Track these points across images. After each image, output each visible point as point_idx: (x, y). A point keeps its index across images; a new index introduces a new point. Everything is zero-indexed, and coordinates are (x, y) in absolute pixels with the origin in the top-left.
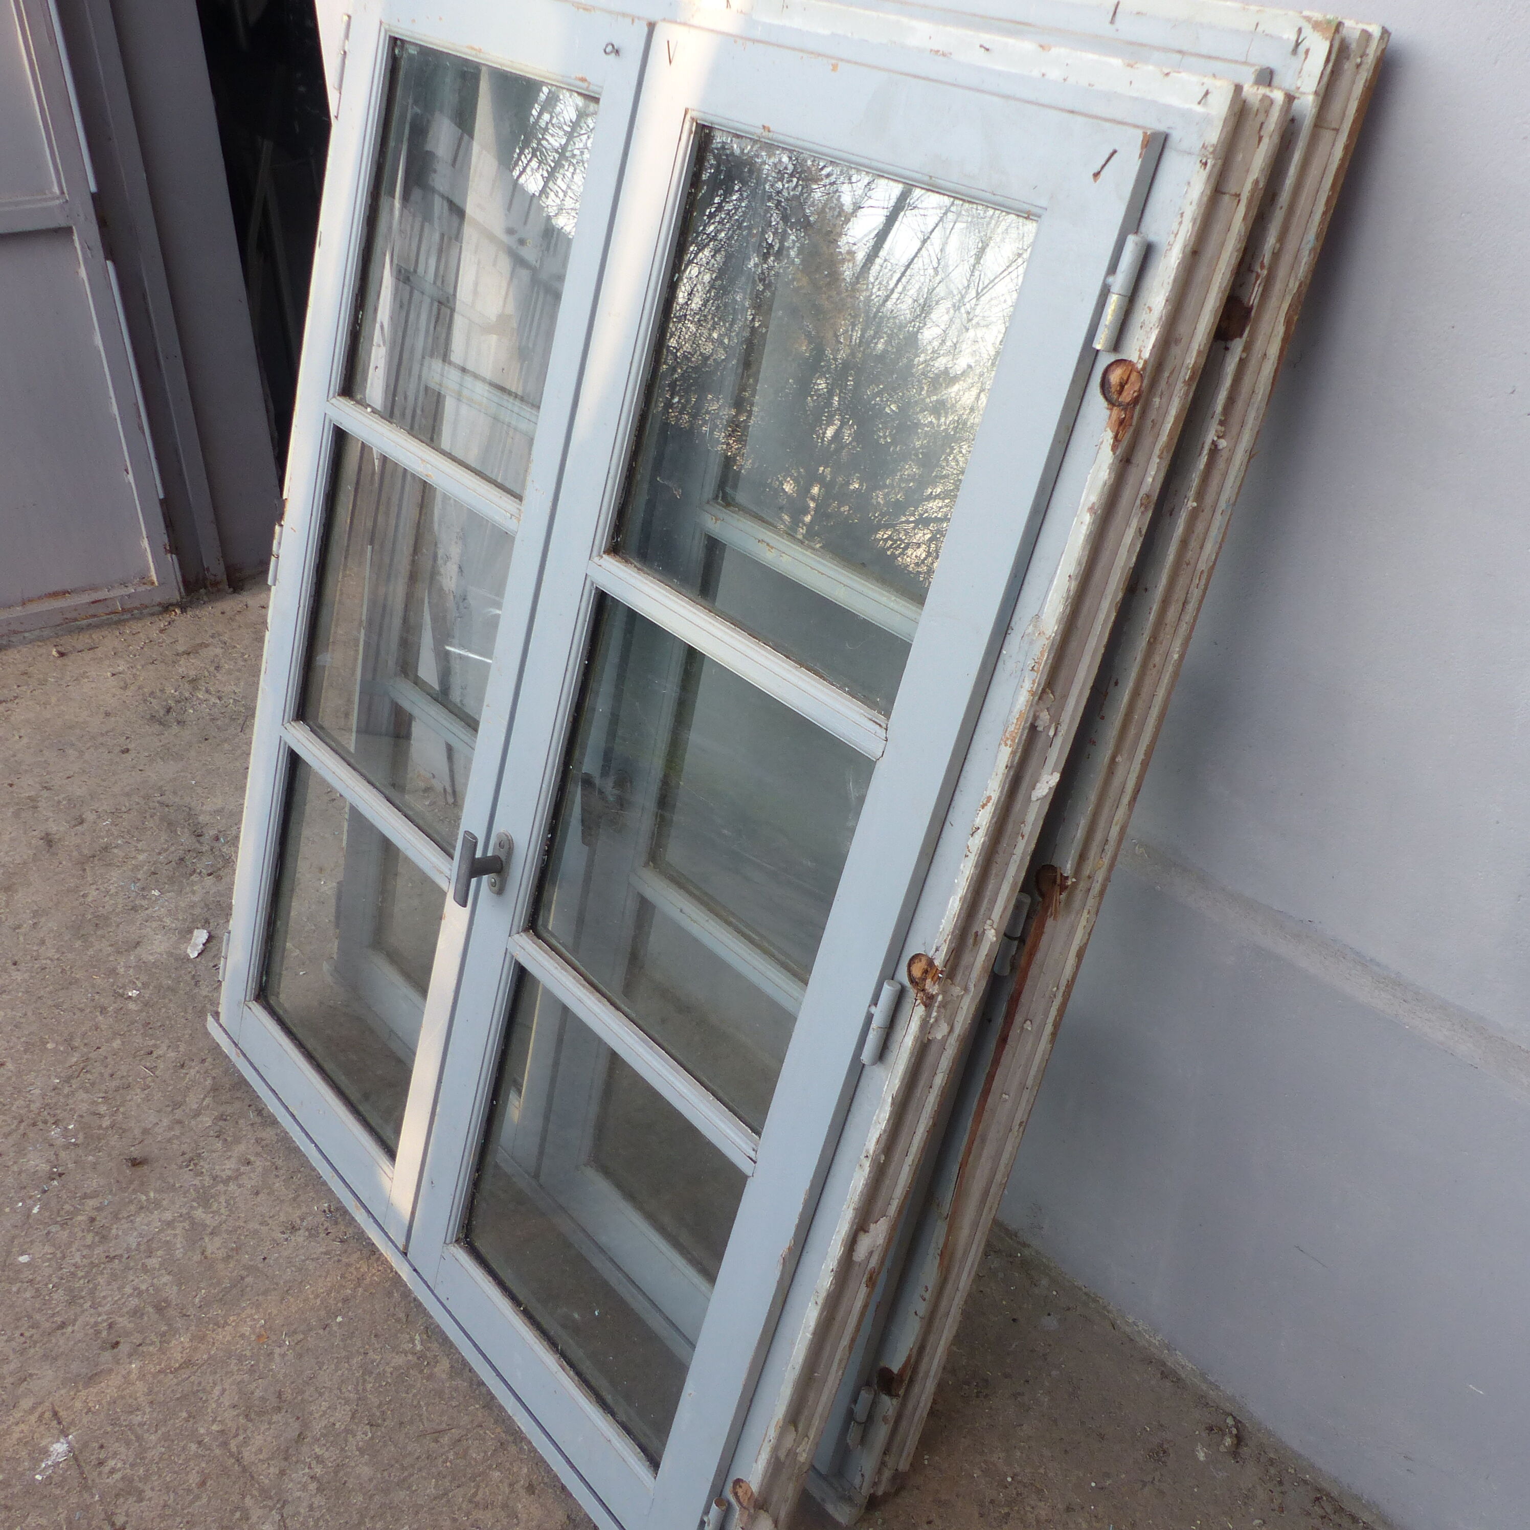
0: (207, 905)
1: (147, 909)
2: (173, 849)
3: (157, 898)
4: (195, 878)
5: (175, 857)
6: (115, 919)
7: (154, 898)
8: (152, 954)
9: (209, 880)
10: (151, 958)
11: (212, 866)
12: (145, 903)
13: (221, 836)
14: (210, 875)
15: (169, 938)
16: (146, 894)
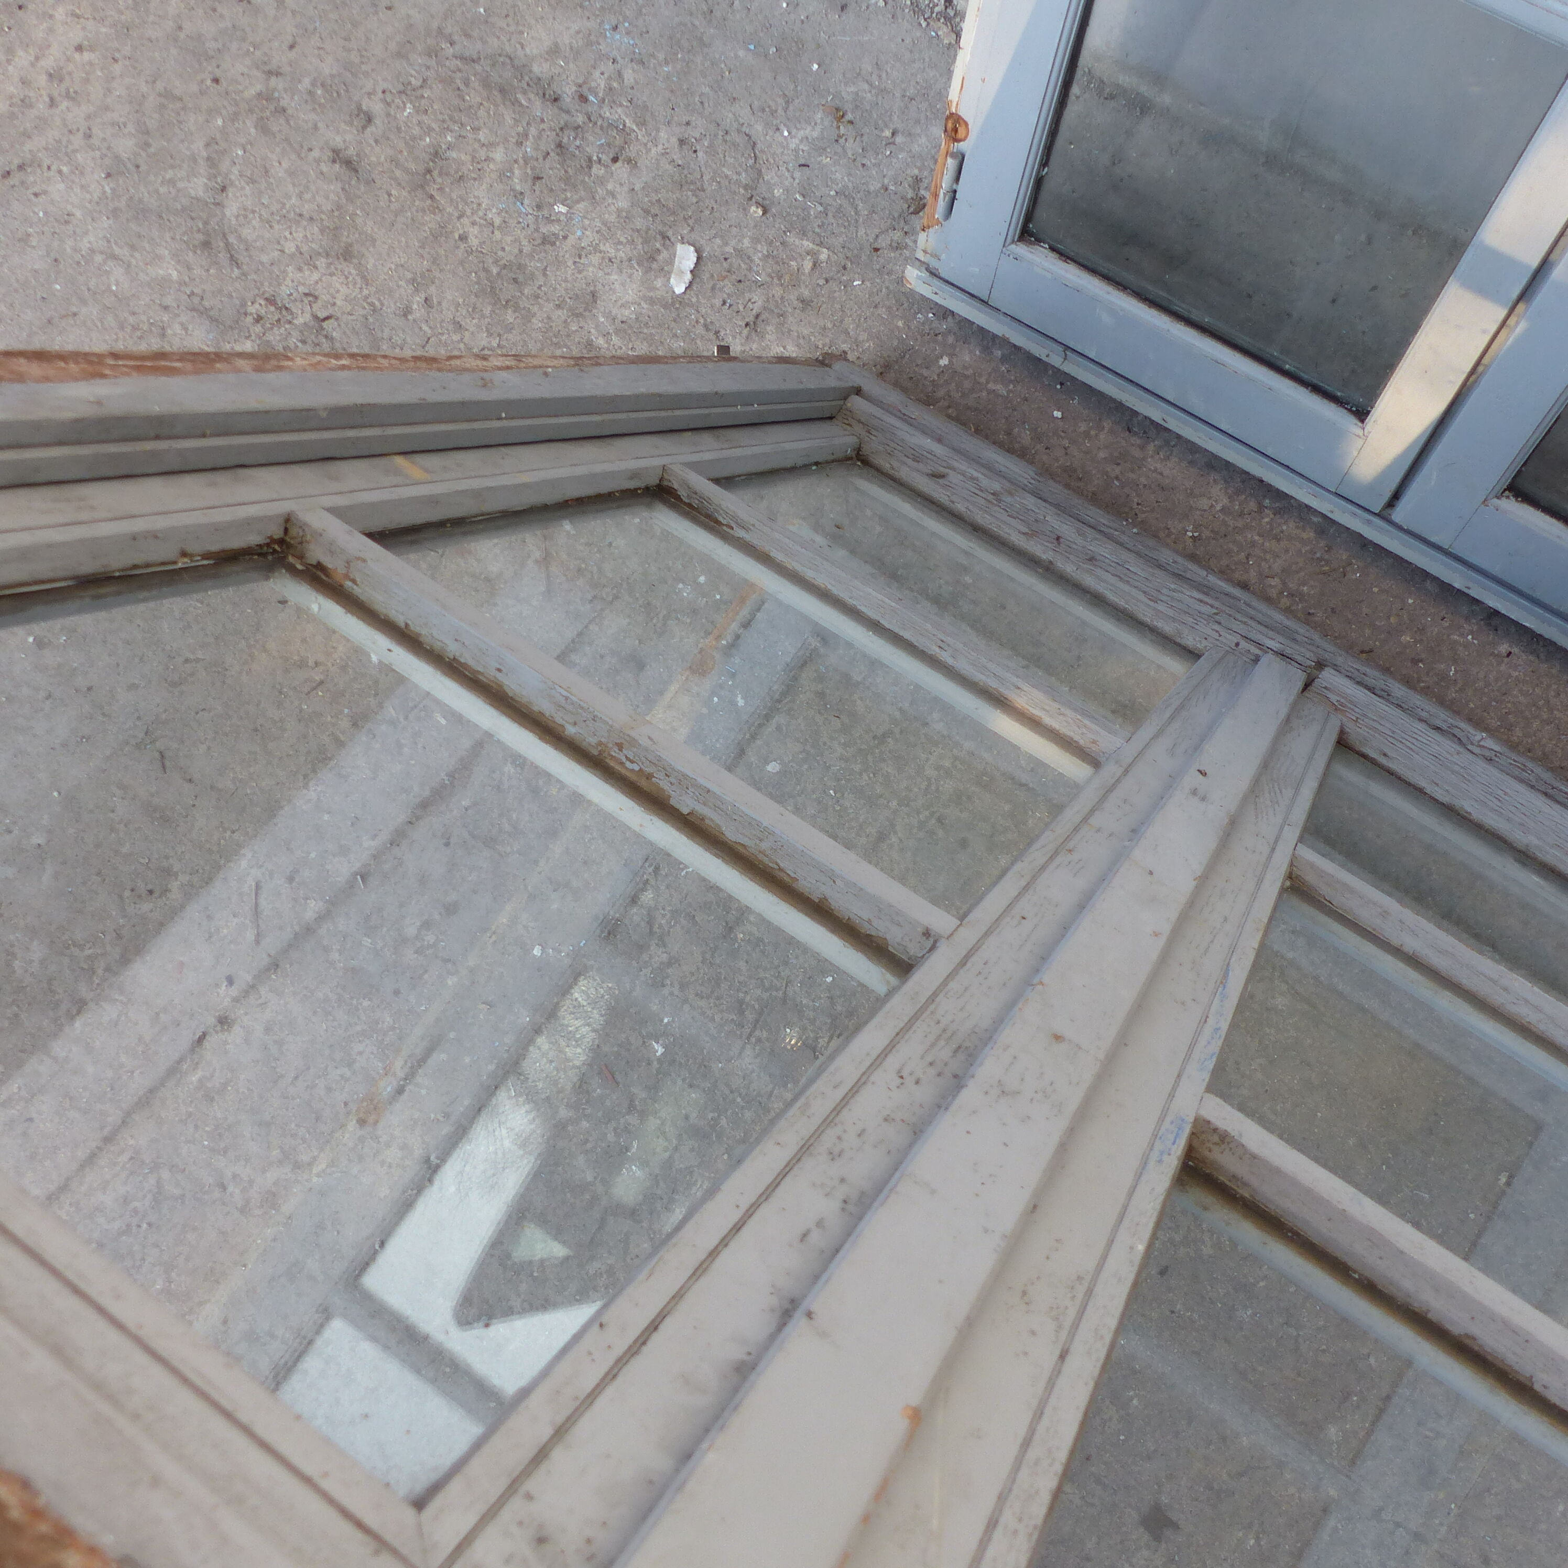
0: (647, 212)
1: (565, 237)
2: (533, 131)
3: (569, 217)
4: (597, 170)
5: (548, 144)
6: (533, 265)
7: (562, 218)
8: (622, 306)
9: (620, 169)
10: (627, 313)
11: (609, 145)
12: (555, 228)
13: (585, 91)
14: (615, 160)
15: (630, 276)
16: (546, 212)
